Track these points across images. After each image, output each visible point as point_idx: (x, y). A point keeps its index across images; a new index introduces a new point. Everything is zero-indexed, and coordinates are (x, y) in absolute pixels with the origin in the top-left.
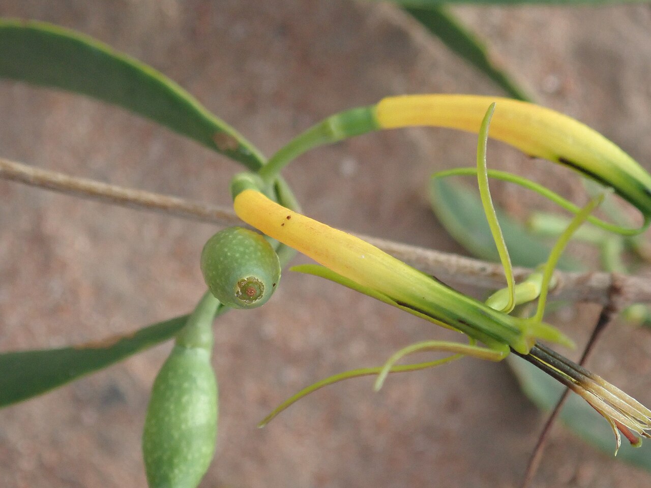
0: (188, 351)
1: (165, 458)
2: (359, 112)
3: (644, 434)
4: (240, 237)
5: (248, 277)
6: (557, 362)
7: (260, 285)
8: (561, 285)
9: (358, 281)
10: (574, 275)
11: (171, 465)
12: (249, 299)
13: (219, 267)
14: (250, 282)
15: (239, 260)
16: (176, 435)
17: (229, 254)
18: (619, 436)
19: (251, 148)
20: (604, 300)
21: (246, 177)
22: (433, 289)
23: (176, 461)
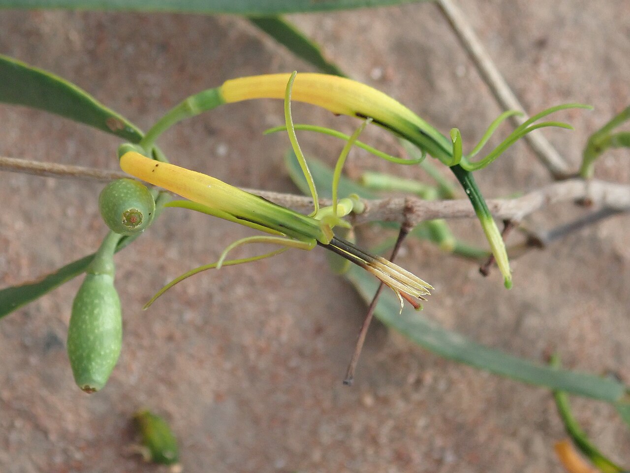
0: (97, 277)
1: (84, 355)
2: (209, 93)
3: (420, 298)
4: (124, 183)
5: (130, 209)
6: (352, 249)
7: (140, 215)
8: (369, 209)
9: (208, 205)
10: (378, 202)
11: (89, 359)
12: (132, 225)
13: (110, 205)
14: (132, 212)
15: (124, 198)
16: (92, 338)
17: (116, 195)
18: (402, 300)
19: (134, 128)
20: (401, 218)
21: (129, 145)
22: (260, 204)
23: (92, 356)
